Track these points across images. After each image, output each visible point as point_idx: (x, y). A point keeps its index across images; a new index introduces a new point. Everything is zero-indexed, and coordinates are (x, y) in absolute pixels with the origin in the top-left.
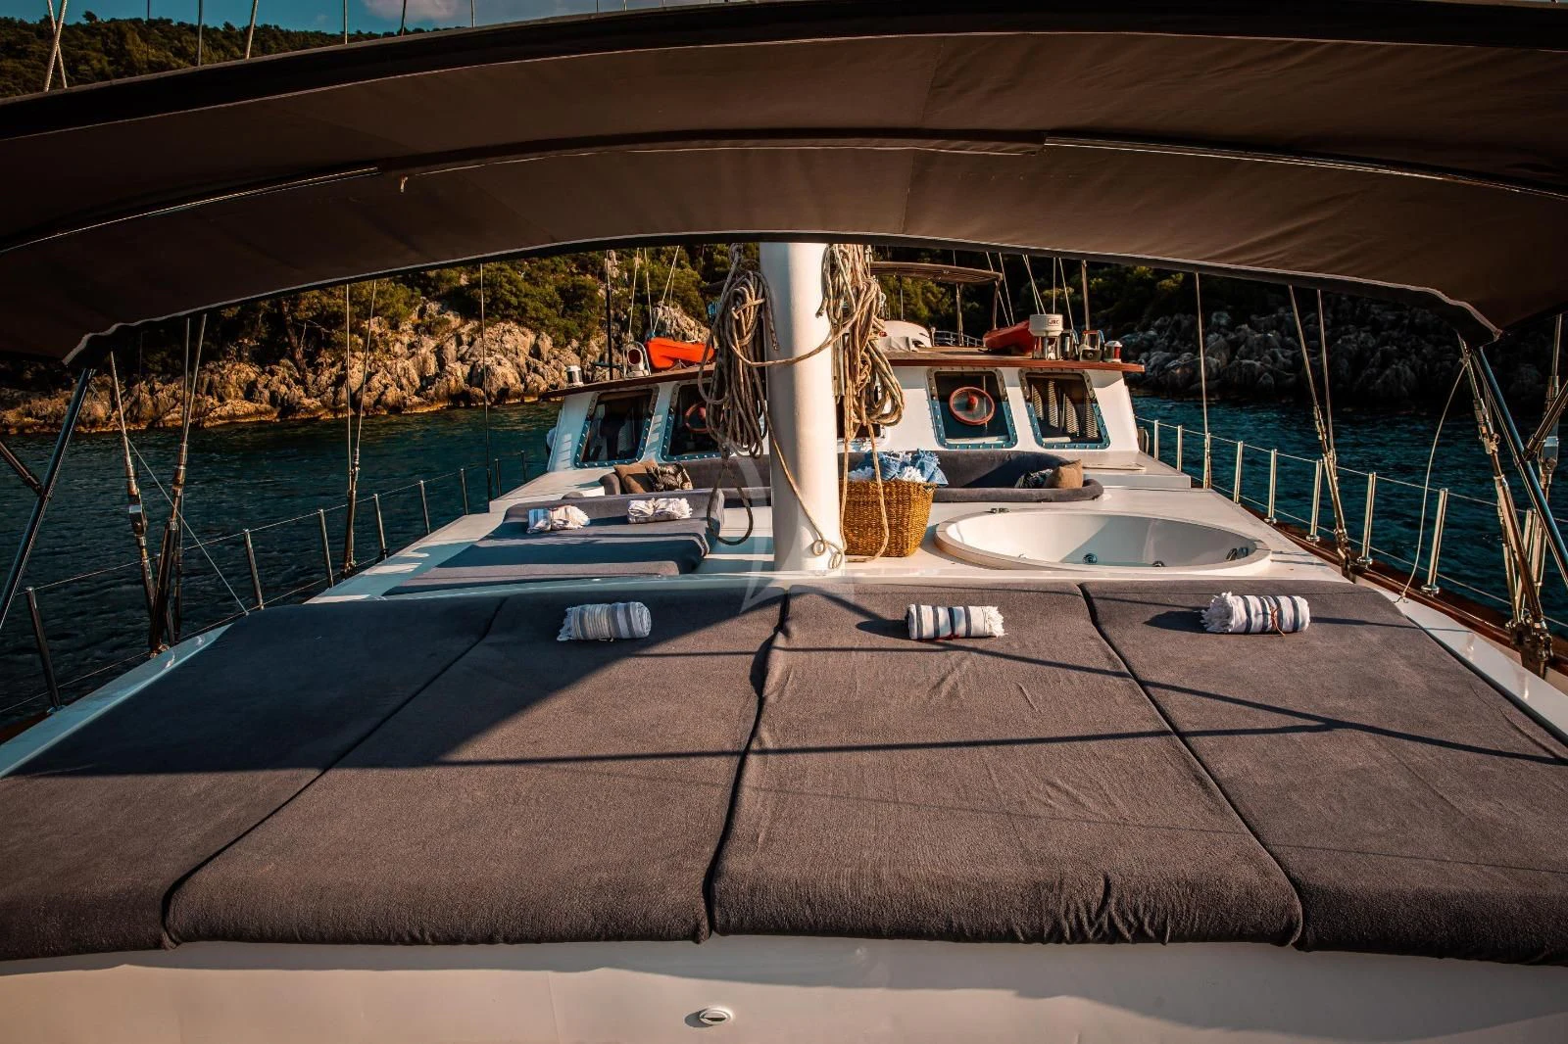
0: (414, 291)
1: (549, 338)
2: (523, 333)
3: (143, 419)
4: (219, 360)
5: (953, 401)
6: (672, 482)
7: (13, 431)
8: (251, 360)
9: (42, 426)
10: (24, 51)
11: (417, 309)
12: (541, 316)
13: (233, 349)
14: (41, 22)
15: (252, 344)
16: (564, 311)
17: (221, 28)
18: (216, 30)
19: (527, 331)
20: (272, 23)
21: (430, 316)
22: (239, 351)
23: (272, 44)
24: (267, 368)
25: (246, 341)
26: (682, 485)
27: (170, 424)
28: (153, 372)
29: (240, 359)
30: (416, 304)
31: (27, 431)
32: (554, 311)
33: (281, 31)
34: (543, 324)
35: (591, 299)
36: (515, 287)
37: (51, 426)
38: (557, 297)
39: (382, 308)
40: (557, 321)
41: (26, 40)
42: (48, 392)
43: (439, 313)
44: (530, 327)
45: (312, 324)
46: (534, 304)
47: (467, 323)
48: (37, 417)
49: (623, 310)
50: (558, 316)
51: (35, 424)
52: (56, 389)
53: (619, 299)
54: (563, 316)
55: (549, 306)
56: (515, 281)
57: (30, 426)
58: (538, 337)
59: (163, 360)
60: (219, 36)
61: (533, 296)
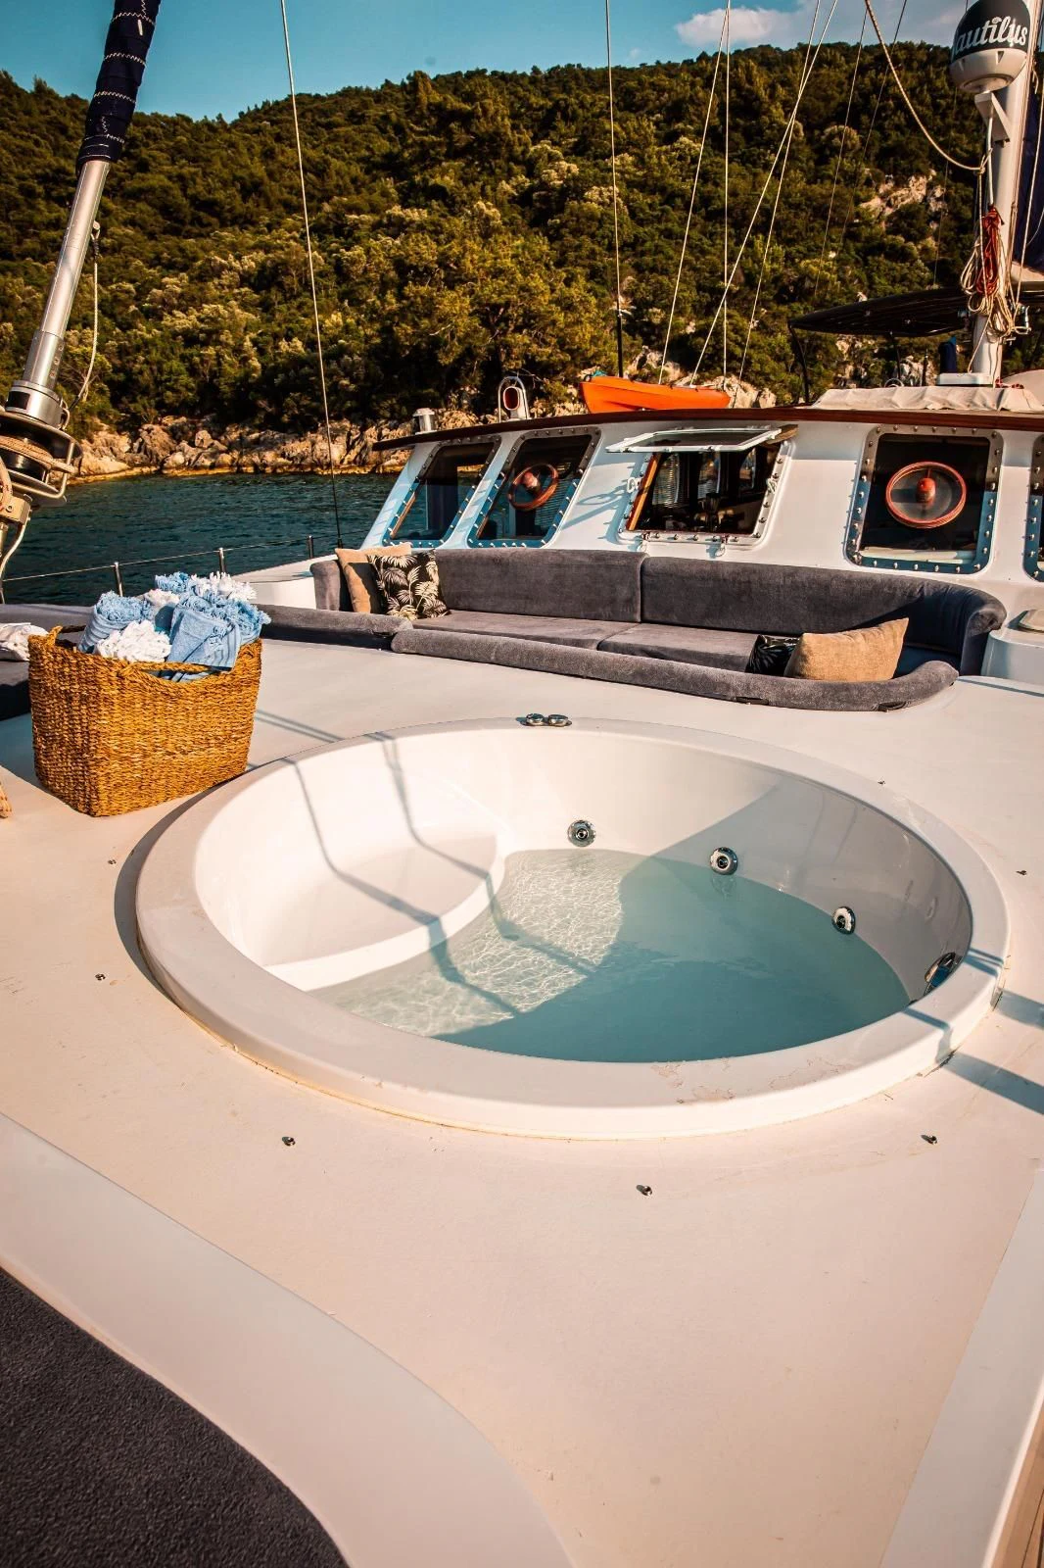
0: (634, 339)
1: (773, 395)
2: (745, 390)
3: (368, 464)
4: (439, 407)
5: (896, 482)
6: (397, 579)
7: (269, 470)
8: (469, 409)
9: (290, 467)
10: (363, 116)
11: (638, 359)
12: (767, 370)
13: (454, 397)
14: (382, 87)
15: (473, 392)
16: (794, 365)
17: (529, 73)
18: (524, 75)
19: (748, 386)
20: (574, 62)
21: (649, 367)
22: (459, 399)
23: (573, 84)
24: (482, 417)
25: (467, 389)
26: (414, 585)
27: (388, 469)
28: (384, 418)
29: (460, 406)
30: (637, 354)
31: (279, 471)
32: (783, 365)
33: (583, 69)
34: (767, 380)
35: (827, 352)
36: (742, 336)
37: (297, 466)
38: (788, 349)
39: (594, 357)
40: (784, 376)
41: (365, 105)
42: (300, 436)
43: (659, 363)
44: (753, 383)
45: (525, 373)
46: (760, 356)
47: (687, 375)
48: (289, 459)
49: (864, 366)
50: (787, 370)
51: (285, 464)
52: (306, 432)
53: (862, 352)
54: (793, 371)
55: (778, 359)
56: (741, 329)
57: (281, 466)
58: (759, 395)
59: (392, 406)
60: (526, 82)
61: (760, 347)
